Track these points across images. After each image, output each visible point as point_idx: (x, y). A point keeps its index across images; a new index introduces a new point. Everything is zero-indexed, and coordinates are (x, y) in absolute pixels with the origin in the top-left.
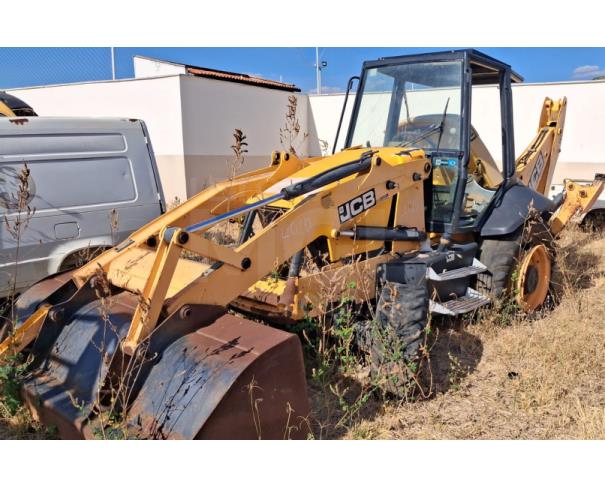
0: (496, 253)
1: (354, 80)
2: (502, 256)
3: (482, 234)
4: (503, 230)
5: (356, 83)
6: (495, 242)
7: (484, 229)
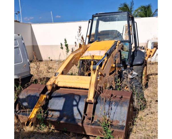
0: (138, 69)
1: (90, 20)
2: (140, 70)
3: (133, 64)
4: (139, 63)
5: (91, 21)
6: (137, 66)
7: (134, 63)
